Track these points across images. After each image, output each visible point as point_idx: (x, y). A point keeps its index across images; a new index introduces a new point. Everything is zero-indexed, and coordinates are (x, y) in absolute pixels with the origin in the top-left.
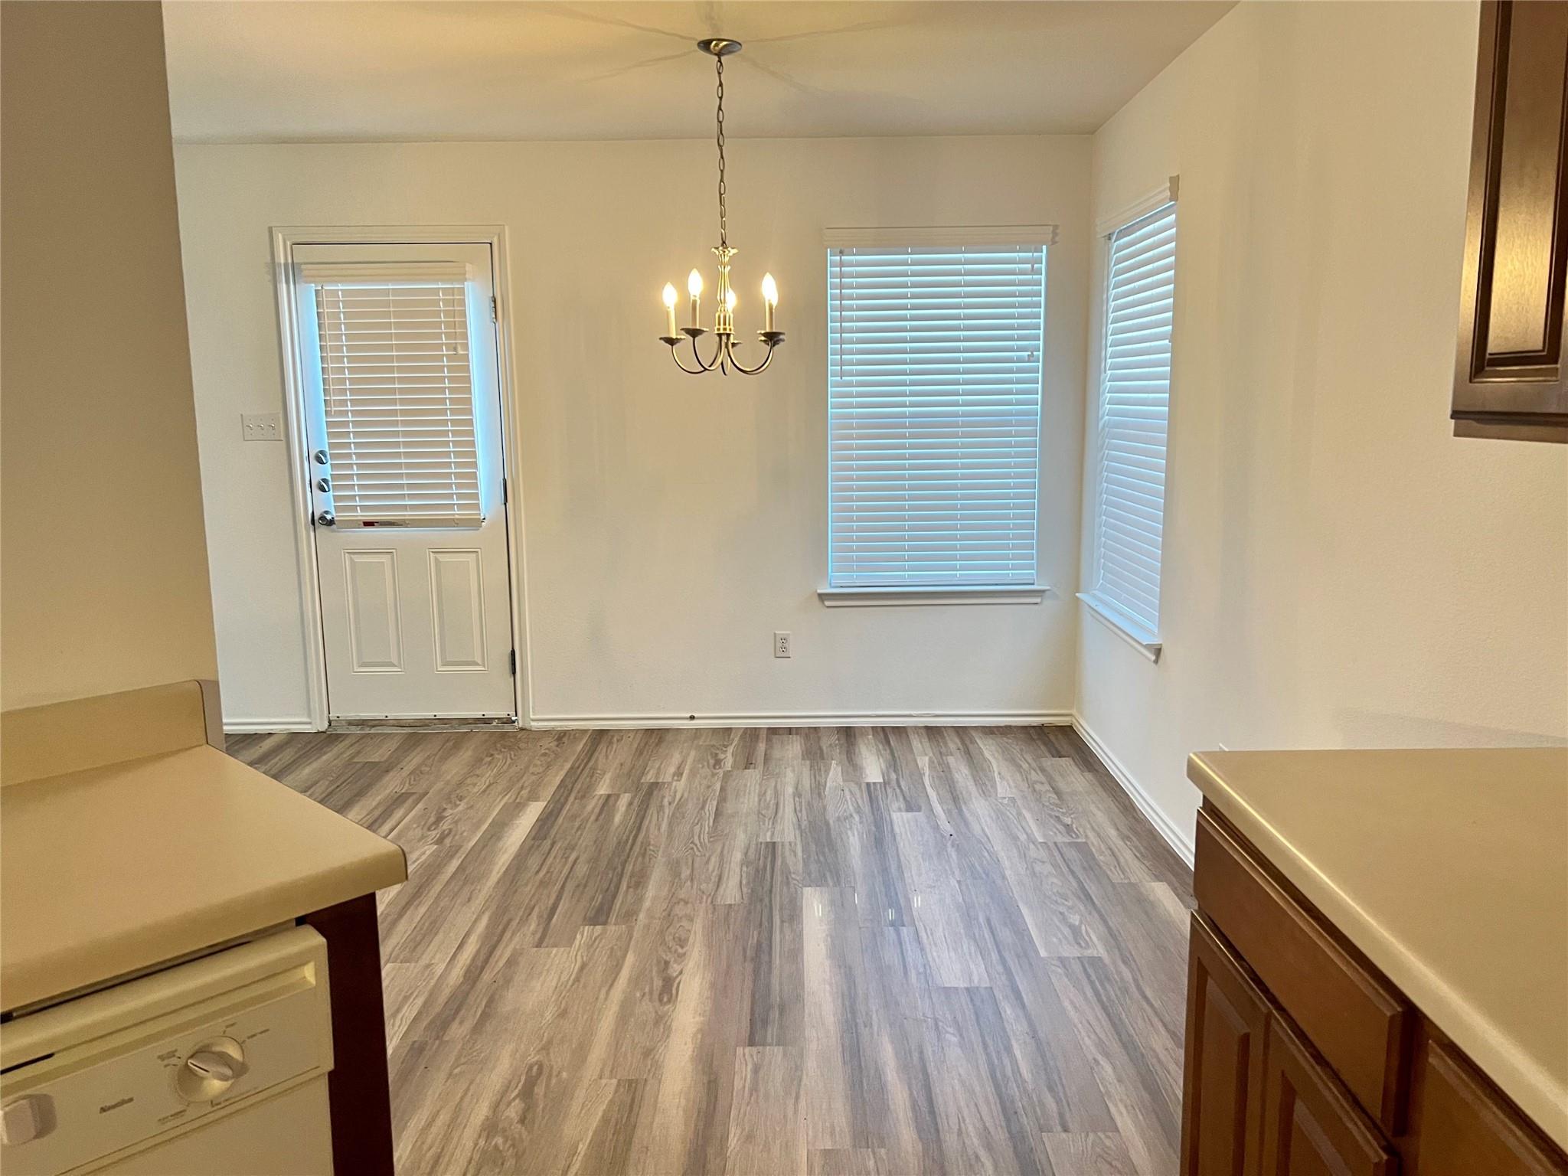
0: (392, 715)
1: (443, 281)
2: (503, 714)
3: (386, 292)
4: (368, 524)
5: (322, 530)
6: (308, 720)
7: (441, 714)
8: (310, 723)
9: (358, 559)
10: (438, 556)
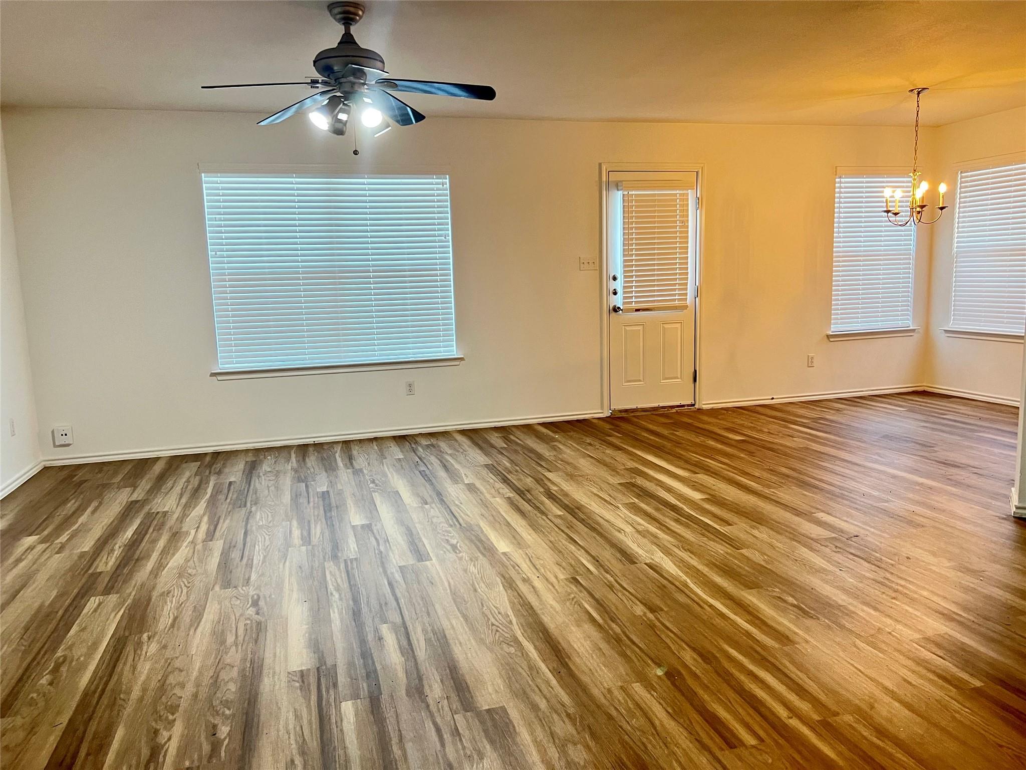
0: (640, 406)
1: (680, 190)
2: (689, 403)
3: (654, 195)
4: (637, 310)
5: (613, 314)
6: (602, 411)
7: (662, 404)
8: (602, 413)
9: (628, 328)
10: (664, 325)
